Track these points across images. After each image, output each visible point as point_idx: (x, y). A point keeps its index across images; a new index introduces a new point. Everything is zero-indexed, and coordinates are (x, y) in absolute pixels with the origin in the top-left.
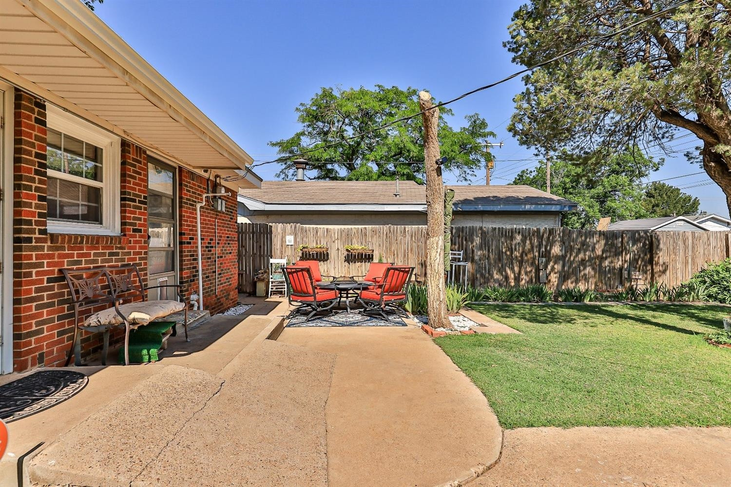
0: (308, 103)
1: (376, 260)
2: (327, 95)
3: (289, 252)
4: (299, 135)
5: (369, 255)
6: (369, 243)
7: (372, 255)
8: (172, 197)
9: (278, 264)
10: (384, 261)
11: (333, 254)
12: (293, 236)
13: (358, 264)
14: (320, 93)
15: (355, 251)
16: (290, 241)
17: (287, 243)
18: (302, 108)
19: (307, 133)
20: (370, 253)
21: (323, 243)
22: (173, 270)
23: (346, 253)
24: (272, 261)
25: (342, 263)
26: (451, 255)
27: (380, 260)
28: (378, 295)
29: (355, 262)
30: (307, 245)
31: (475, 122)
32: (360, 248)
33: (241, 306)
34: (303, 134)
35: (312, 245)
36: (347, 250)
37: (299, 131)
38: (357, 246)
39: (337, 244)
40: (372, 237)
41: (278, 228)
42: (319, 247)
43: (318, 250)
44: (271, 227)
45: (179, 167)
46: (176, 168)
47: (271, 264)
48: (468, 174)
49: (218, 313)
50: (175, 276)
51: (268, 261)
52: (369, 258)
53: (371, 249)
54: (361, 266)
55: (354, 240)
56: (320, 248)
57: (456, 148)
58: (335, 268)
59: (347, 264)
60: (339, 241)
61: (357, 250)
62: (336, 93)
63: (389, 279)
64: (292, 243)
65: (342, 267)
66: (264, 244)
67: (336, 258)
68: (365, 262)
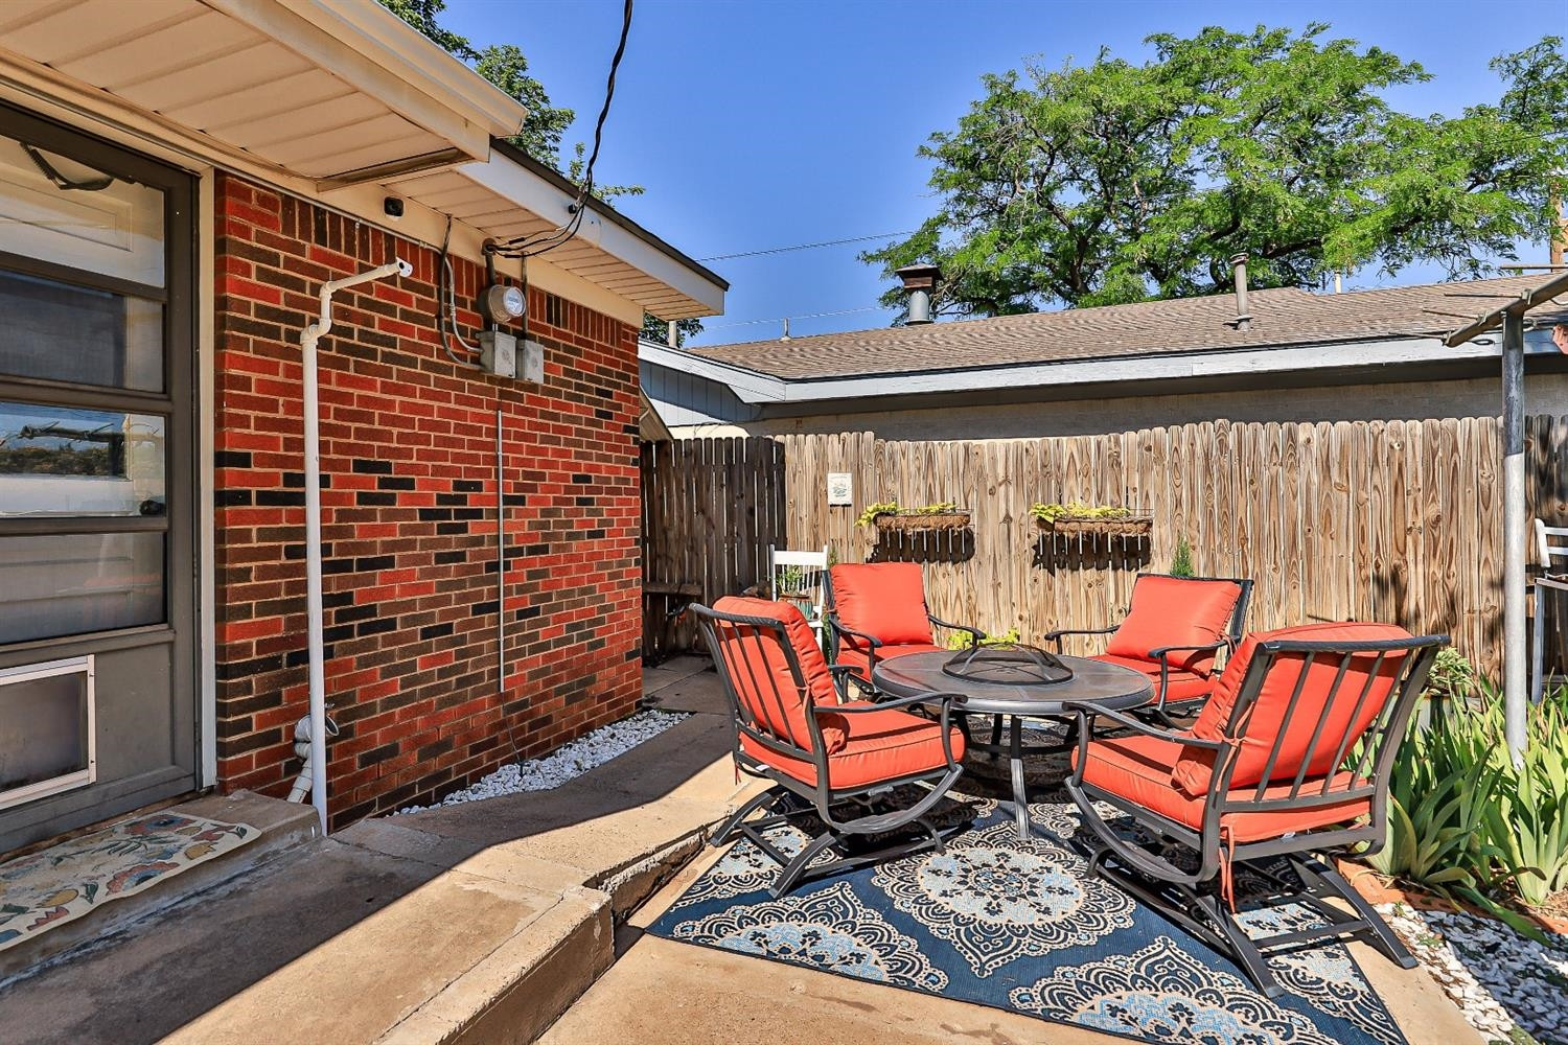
0: (954, 131)
1: (1161, 565)
2: (1005, 97)
3: (837, 527)
4: (932, 227)
5: (1132, 541)
6: (1131, 495)
7: (1147, 542)
8: (165, 299)
9: (797, 567)
10: (1199, 565)
11: (988, 538)
12: (849, 475)
13: (1088, 575)
14: (984, 95)
15: (1074, 526)
16: (839, 493)
17: (832, 499)
18: (936, 147)
19: (951, 216)
20: (1135, 531)
21: (952, 496)
22: (165, 617)
23: (1037, 534)
24: (780, 557)
25: (1022, 570)
26: (1550, 545)
27: (1183, 560)
28: (1190, 797)
29: (1074, 569)
30: (892, 505)
31: (1533, 74)
32: (1094, 512)
33: (649, 716)
34: (943, 220)
35: (912, 504)
36: (1041, 522)
37: (935, 214)
38: (1083, 507)
39: (1006, 500)
40: (1144, 471)
41: (801, 450)
42: (934, 508)
43: (932, 521)
44: (781, 446)
45: (220, 175)
46: (194, 178)
47: (779, 567)
48: (1487, 269)
49: (410, 805)
50: (171, 644)
51: (766, 558)
52: (1132, 552)
53: (1138, 516)
54: (1099, 582)
55: (1072, 485)
56: (941, 512)
57: (1460, 169)
58: (997, 586)
59: (1042, 573)
60: (1011, 489)
61: (1079, 520)
62: (1026, 84)
63: (1265, 714)
64: (848, 499)
65: (1022, 582)
66: (761, 504)
67: (1001, 548)
68: (1115, 569)
